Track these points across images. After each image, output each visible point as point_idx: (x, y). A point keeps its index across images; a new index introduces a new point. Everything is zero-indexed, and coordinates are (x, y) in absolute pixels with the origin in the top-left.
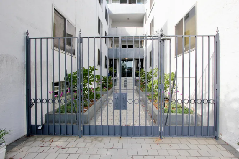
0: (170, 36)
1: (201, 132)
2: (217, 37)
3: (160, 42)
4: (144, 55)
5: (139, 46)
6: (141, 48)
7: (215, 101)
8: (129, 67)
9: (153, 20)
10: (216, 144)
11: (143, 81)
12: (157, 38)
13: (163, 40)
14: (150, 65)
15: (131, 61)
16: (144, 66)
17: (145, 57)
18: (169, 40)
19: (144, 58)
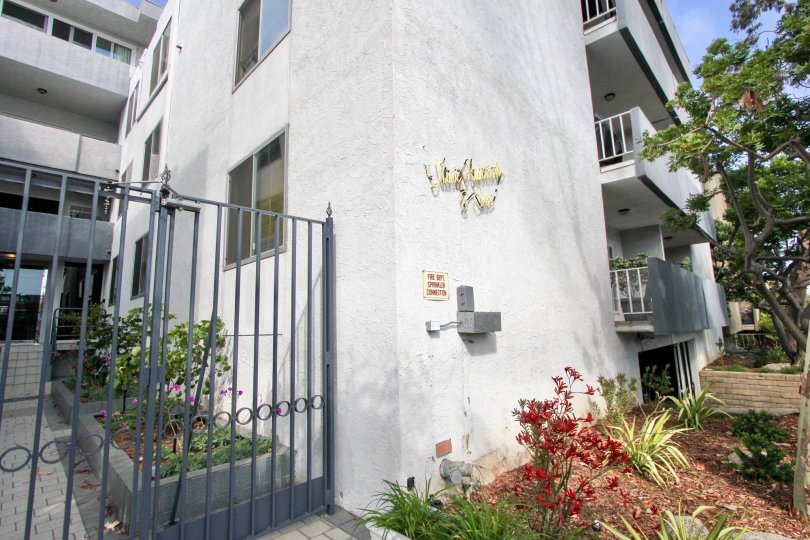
0: (196, 201)
1: (290, 506)
2: (328, 225)
3: (159, 211)
4: (110, 247)
5: (91, 210)
6: (98, 218)
7: (325, 401)
8: (27, 297)
9: (158, 131)
10: (328, 527)
11: (97, 359)
12: (149, 196)
13: (171, 209)
14: (135, 293)
15: (41, 268)
16: (106, 294)
17: (114, 255)
18: (193, 213)
19: (109, 262)
